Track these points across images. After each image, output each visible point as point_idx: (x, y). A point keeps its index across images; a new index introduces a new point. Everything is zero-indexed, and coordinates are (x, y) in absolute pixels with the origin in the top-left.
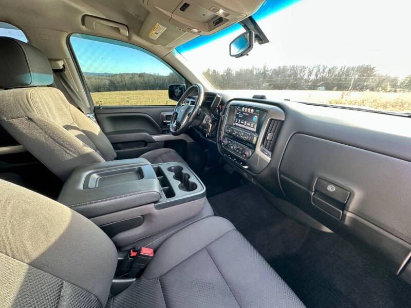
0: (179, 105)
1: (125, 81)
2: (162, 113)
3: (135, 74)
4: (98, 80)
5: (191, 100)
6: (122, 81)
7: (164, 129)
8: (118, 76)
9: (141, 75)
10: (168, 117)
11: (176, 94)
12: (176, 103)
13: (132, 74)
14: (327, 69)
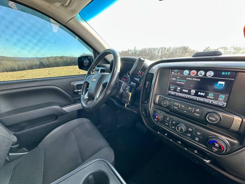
0: (89, 73)
1: (51, 61)
2: (72, 83)
3: (57, 57)
4: (31, 62)
5: (100, 68)
6: (48, 62)
7: (75, 98)
8: (45, 59)
9: (61, 57)
10: (79, 87)
11: (85, 64)
12: (86, 72)
13: (55, 57)
14: (166, 50)
